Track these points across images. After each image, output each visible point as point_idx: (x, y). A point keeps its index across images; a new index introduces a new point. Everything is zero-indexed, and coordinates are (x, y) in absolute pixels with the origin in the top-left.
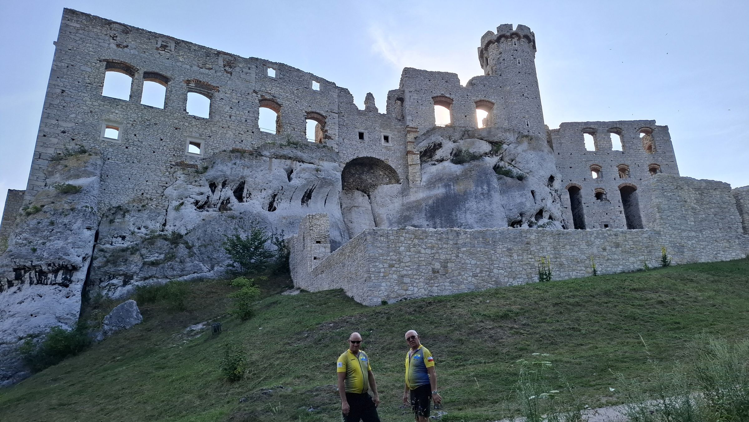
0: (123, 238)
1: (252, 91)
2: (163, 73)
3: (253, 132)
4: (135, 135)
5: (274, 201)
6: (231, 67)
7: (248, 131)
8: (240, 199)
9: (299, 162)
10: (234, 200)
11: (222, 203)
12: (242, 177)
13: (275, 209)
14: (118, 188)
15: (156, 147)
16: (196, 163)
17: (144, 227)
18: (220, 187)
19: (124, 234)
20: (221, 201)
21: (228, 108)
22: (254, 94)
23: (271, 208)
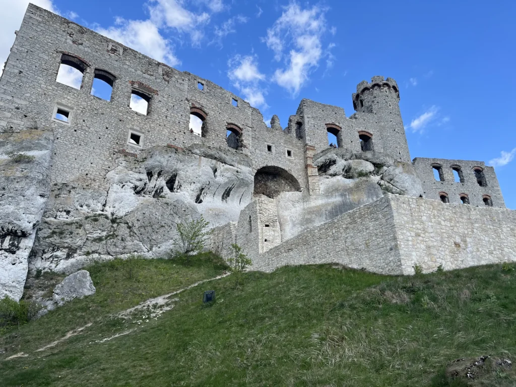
0: (68, 212)
1: (185, 99)
2: (112, 72)
3: (184, 133)
4: (84, 121)
5: (201, 194)
6: (168, 76)
7: (180, 131)
8: (171, 189)
9: (222, 163)
10: (166, 190)
11: (156, 191)
12: (176, 170)
13: (201, 202)
14: (65, 166)
15: (102, 134)
16: (136, 153)
17: (86, 205)
18: (156, 176)
19: (70, 209)
20: (155, 189)
21: (165, 110)
22: (186, 102)
23: (198, 200)
